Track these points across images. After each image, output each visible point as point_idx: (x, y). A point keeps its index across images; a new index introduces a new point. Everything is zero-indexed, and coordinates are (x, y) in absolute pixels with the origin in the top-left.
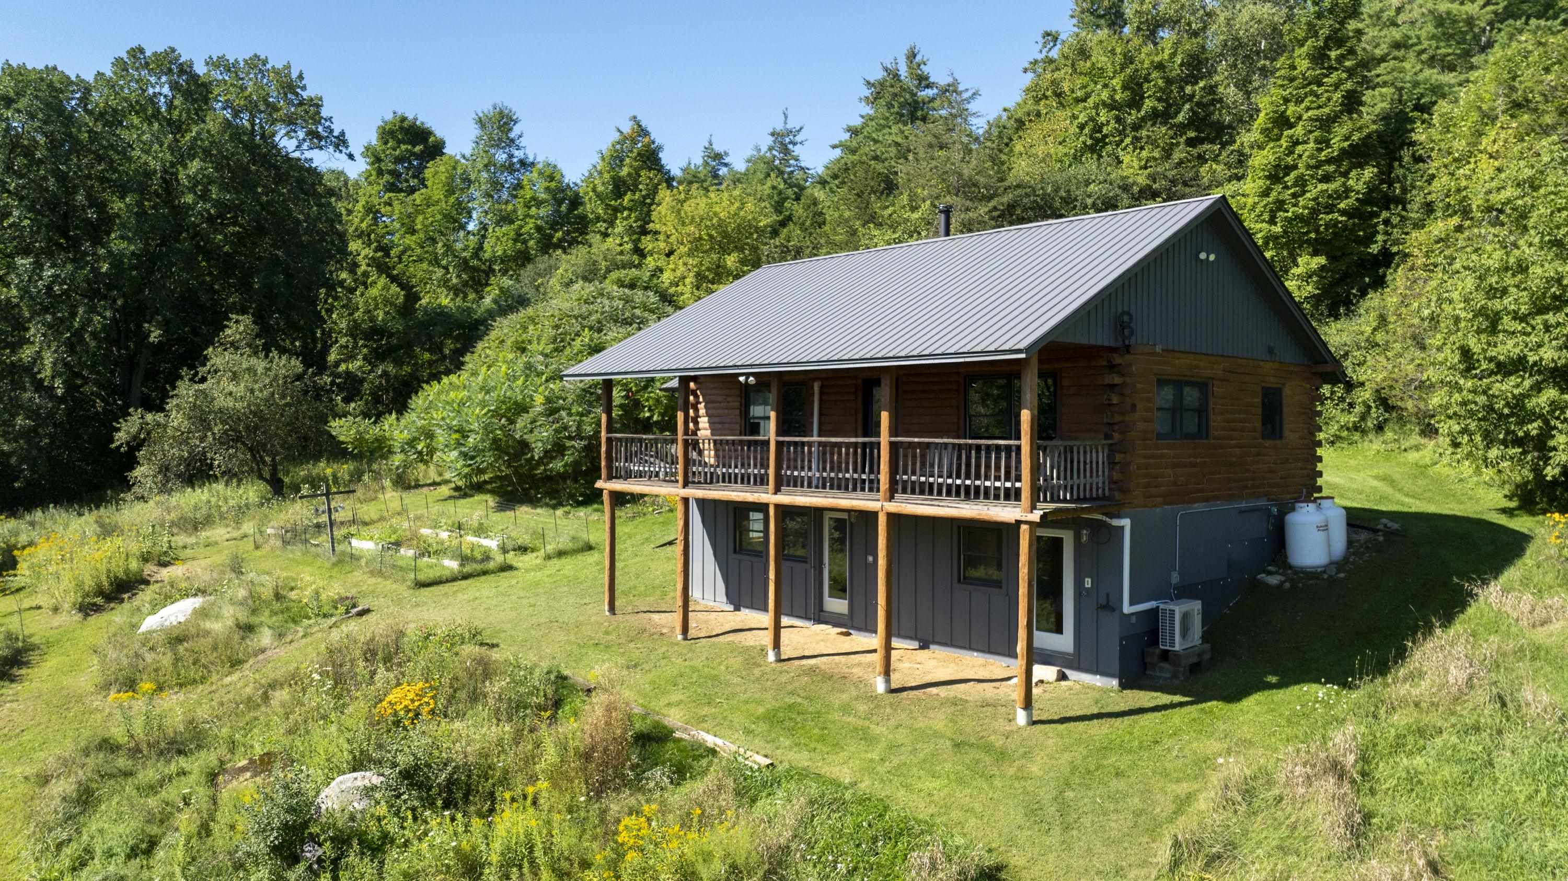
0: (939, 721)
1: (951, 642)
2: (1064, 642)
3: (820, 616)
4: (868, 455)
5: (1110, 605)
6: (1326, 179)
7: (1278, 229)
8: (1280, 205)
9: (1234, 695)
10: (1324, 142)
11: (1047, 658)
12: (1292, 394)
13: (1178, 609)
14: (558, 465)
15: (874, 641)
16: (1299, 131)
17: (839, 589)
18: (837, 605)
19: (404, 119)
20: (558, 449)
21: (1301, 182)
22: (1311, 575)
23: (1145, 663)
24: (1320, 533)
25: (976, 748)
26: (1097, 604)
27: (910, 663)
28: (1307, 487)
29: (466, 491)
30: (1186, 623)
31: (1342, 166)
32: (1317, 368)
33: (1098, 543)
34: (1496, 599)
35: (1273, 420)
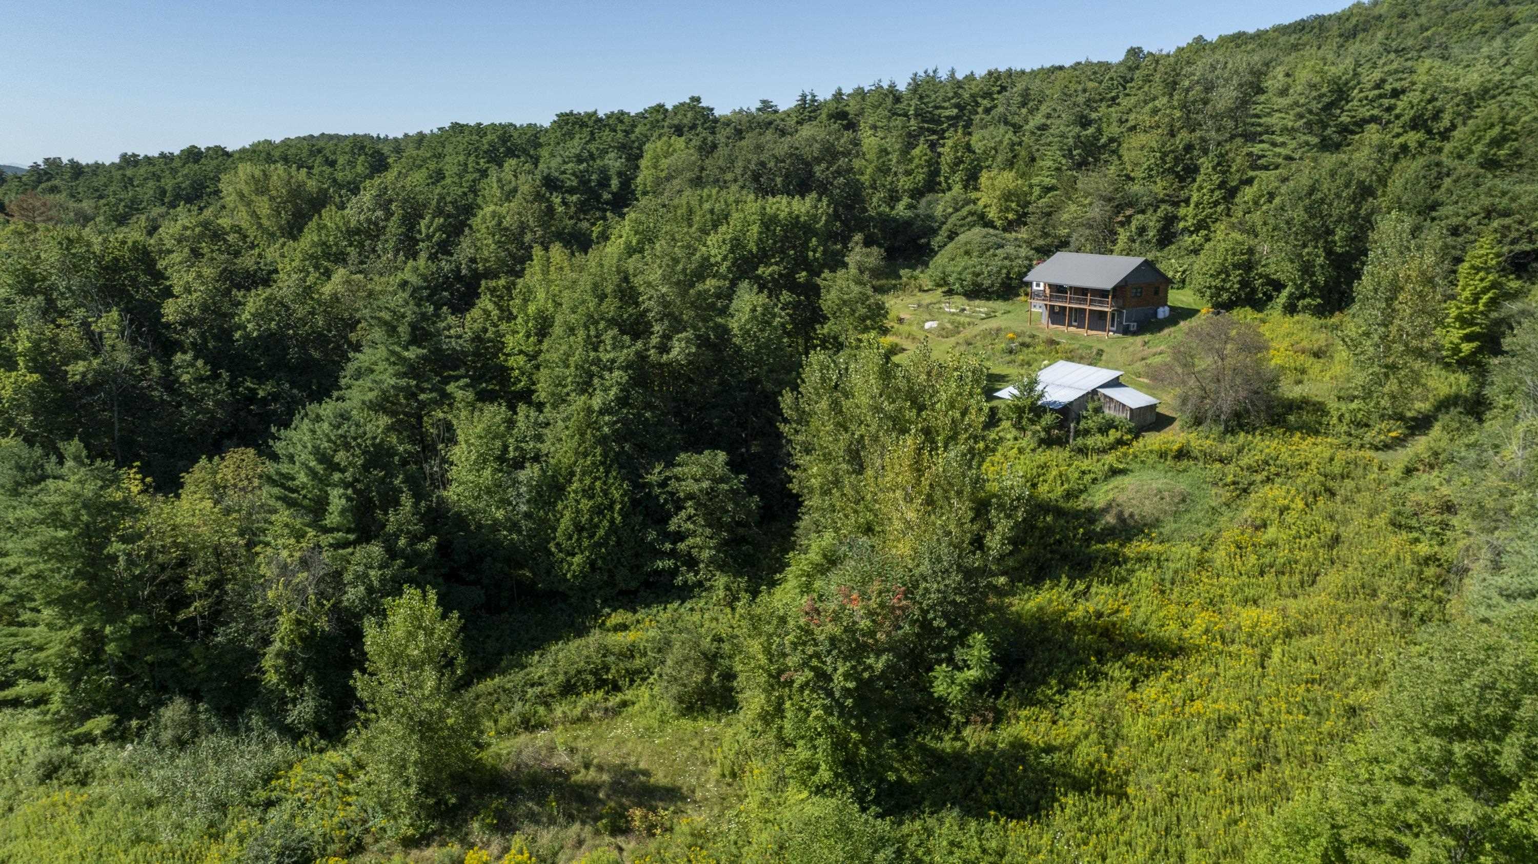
0: (1096, 338)
1: (1098, 329)
2: (1115, 329)
3: (1074, 325)
4: (1086, 300)
5: (1122, 323)
6: (1211, 208)
7: (1195, 222)
8: (1196, 215)
9: (1137, 335)
10: (1212, 196)
11: (1112, 331)
12: (1161, 287)
13: (1132, 324)
14: (991, 290)
15: (1085, 330)
16: (1205, 190)
17: (1075, 320)
20: (992, 286)
21: (1203, 208)
22: (1160, 319)
23: (1126, 331)
24: (1163, 312)
25: (1100, 340)
26: (1120, 323)
27: (1090, 332)
28: (1165, 304)
29: (950, 292)
30: (1133, 326)
31: (1216, 204)
32: (1169, 282)
33: (1120, 314)
34: (1182, 323)
35: (1156, 293)
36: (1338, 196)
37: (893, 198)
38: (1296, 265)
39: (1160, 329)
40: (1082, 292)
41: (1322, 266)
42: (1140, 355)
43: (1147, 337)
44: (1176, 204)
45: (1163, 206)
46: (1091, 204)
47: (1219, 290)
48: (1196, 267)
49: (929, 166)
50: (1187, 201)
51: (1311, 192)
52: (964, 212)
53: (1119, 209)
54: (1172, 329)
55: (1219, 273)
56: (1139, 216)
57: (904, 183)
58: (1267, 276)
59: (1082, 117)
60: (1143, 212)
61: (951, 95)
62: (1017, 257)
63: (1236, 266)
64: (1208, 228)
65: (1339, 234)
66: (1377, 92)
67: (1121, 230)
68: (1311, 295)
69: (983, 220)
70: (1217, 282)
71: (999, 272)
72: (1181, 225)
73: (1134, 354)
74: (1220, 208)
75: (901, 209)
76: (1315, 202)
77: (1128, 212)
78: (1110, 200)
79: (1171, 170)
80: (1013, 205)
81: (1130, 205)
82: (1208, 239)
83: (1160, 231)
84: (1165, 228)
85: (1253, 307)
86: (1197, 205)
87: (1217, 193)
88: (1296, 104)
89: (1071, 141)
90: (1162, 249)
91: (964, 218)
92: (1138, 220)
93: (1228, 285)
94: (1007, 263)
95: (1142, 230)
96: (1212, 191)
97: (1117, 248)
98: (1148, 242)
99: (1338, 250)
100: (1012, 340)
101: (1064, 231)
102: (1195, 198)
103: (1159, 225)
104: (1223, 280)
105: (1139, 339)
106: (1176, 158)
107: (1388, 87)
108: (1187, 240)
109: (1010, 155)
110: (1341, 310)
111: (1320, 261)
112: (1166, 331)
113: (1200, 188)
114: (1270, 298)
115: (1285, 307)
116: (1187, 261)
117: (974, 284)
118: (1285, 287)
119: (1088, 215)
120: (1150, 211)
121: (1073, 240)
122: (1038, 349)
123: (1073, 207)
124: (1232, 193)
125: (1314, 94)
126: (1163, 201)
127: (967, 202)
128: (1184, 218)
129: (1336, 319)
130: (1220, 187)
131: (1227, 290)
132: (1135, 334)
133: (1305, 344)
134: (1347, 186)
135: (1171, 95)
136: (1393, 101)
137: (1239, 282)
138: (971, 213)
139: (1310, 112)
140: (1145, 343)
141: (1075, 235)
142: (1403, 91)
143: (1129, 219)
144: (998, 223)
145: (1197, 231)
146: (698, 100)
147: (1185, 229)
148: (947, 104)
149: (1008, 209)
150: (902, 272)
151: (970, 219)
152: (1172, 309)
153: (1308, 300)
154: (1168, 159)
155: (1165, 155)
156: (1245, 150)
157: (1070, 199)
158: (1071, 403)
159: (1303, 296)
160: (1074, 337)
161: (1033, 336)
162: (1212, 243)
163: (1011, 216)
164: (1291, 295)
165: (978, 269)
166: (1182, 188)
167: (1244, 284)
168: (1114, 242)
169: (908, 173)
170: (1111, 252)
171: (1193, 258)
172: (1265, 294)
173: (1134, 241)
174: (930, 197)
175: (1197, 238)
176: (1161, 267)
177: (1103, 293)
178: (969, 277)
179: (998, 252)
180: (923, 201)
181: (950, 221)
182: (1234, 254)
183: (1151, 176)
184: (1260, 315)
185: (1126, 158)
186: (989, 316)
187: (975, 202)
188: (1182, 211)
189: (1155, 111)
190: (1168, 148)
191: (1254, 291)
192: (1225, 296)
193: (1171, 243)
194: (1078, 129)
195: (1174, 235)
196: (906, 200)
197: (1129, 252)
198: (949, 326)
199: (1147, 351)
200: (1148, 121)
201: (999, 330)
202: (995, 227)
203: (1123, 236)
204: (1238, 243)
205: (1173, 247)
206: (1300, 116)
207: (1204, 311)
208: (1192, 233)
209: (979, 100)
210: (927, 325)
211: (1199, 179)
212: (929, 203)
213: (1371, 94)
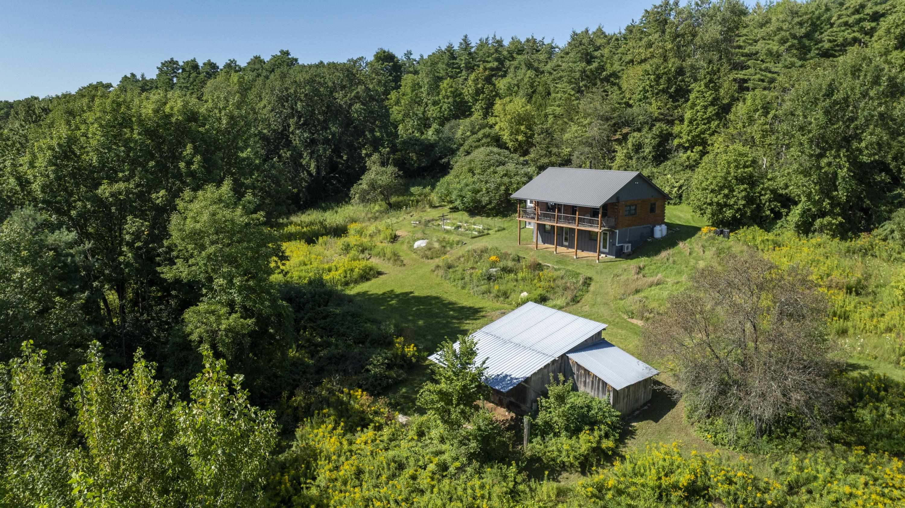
0: (585, 262)
1: (588, 250)
2: (607, 250)
3: (562, 245)
4: (574, 219)
5: (614, 244)
6: (705, 124)
7: (690, 138)
8: (691, 131)
9: (632, 259)
10: (705, 113)
11: (604, 253)
12: (658, 204)
13: (626, 245)
14: (489, 207)
15: (574, 250)
16: (699, 108)
17: (566, 240)
18: (566, 244)
19: (384, 52)
20: (490, 202)
21: (698, 124)
22: (657, 239)
23: (620, 254)
24: (660, 231)
25: (590, 265)
26: (613, 244)
27: (581, 254)
28: (661, 222)
29: (455, 210)
30: (628, 248)
31: (709, 120)
32: (665, 198)
33: (613, 234)
34: (681, 245)
35: (652, 210)
36: (865, 95)
37: (425, 124)
38: (814, 177)
39: (657, 252)
40: (572, 209)
41: (844, 178)
42: (633, 287)
43: (643, 261)
44: (671, 123)
45: (658, 125)
46: (590, 124)
47: (721, 206)
48: (694, 182)
49: (455, 97)
50: (682, 121)
51: (829, 94)
52: (480, 134)
53: (616, 126)
54: (671, 251)
55: (721, 188)
56: (635, 134)
57: (432, 112)
58: (774, 191)
59: (587, 54)
60: (639, 130)
61: (492, 51)
62: (516, 174)
63: (741, 180)
64: (704, 143)
65: (868, 138)
66: (857, 17)
67: (618, 148)
68: (831, 213)
69: (497, 141)
70: (720, 198)
71: (497, 188)
72: (676, 142)
73: (626, 284)
74: (714, 124)
75: (430, 134)
76: (835, 103)
77: (625, 130)
78: (607, 119)
79: (664, 91)
80: (522, 128)
81: (627, 123)
82: (703, 153)
83: (656, 148)
84: (660, 145)
85: (761, 226)
86: (691, 122)
87: (710, 109)
88: (780, 29)
89: (578, 75)
90: (658, 165)
91: (479, 140)
92: (634, 138)
93: (732, 201)
94: (506, 180)
95: (638, 147)
96: (706, 107)
97: (615, 165)
98: (644, 158)
99: (865, 159)
100: (493, 264)
101: (566, 150)
102: (688, 115)
103: (655, 142)
104: (726, 196)
105: (633, 264)
106: (669, 80)
107: (867, 11)
108: (683, 156)
109: (530, 91)
110: (869, 230)
111: (843, 173)
112: (664, 254)
113: (694, 105)
114: (778, 216)
115: (798, 226)
116: (683, 177)
117: (475, 201)
118: (796, 203)
119: (587, 134)
120: (646, 129)
121: (574, 158)
122: (520, 275)
123: (574, 128)
124: (726, 109)
125: (797, 20)
126: (657, 120)
127: (482, 127)
128: (679, 136)
129: (864, 240)
130: (712, 104)
131: (730, 207)
132: (629, 256)
133: (836, 276)
134: (876, 81)
135: (663, 32)
136: (873, 24)
137: (744, 198)
138: (485, 136)
139: (794, 37)
140: (640, 269)
141: (576, 153)
142: (883, 15)
143: (625, 137)
144: (510, 145)
145: (691, 147)
146: (287, 53)
147: (680, 146)
148: (490, 59)
149: (518, 132)
150: (413, 189)
151: (484, 140)
152: (670, 226)
153: (828, 218)
154: (662, 81)
155: (658, 78)
156: (731, 77)
157: (571, 120)
158: (527, 380)
159: (823, 214)
160: (562, 260)
161: (518, 259)
162: (711, 156)
163: (520, 138)
164: (804, 213)
165: (477, 186)
166: (676, 107)
167: (750, 200)
168: (613, 159)
169: (435, 103)
170: (610, 168)
171: (689, 173)
172: (772, 211)
173: (631, 158)
174: (453, 122)
175: (693, 155)
176: (658, 182)
177: (594, 212)
178: (469, 195)
179: (499, 169)
180: (447, 126)
181: (467, 143)
182: (737, 167)
183: (646, 98)
184: (771, 236)
185: (625, 86)
186: (482, 234)
187: (491, 127)
188: (676, 129)
189: (650, 45)
190: (661, 71)
191: (760, 208)
192: (729, 213)
193: (666, 159)
194: (584, 64)
195: (670, 151)
196: (435, 126)
197: (627, 168)
198: (436, 245)
199: (642, 282)
200: (644, 53)
201: (485, 251)
202: (507, 148)
203: (620, 153)
204: (741, 155)
205: (669, 163)
206: (783, 41)
207: (705, 230)
208: (686, 149)
209: (515, 55)
210: (417, 244)
211: (692, 96)
212: (452, 128)
213: (851, 20)
